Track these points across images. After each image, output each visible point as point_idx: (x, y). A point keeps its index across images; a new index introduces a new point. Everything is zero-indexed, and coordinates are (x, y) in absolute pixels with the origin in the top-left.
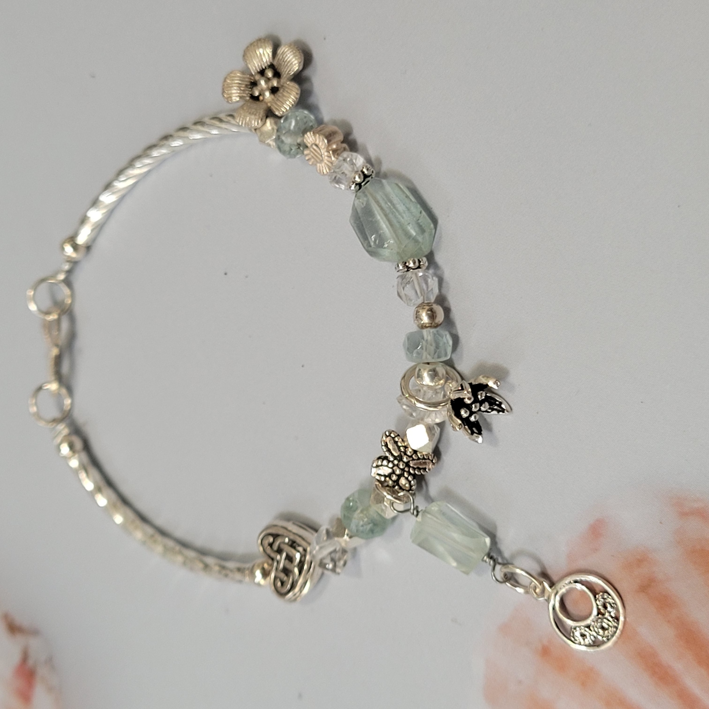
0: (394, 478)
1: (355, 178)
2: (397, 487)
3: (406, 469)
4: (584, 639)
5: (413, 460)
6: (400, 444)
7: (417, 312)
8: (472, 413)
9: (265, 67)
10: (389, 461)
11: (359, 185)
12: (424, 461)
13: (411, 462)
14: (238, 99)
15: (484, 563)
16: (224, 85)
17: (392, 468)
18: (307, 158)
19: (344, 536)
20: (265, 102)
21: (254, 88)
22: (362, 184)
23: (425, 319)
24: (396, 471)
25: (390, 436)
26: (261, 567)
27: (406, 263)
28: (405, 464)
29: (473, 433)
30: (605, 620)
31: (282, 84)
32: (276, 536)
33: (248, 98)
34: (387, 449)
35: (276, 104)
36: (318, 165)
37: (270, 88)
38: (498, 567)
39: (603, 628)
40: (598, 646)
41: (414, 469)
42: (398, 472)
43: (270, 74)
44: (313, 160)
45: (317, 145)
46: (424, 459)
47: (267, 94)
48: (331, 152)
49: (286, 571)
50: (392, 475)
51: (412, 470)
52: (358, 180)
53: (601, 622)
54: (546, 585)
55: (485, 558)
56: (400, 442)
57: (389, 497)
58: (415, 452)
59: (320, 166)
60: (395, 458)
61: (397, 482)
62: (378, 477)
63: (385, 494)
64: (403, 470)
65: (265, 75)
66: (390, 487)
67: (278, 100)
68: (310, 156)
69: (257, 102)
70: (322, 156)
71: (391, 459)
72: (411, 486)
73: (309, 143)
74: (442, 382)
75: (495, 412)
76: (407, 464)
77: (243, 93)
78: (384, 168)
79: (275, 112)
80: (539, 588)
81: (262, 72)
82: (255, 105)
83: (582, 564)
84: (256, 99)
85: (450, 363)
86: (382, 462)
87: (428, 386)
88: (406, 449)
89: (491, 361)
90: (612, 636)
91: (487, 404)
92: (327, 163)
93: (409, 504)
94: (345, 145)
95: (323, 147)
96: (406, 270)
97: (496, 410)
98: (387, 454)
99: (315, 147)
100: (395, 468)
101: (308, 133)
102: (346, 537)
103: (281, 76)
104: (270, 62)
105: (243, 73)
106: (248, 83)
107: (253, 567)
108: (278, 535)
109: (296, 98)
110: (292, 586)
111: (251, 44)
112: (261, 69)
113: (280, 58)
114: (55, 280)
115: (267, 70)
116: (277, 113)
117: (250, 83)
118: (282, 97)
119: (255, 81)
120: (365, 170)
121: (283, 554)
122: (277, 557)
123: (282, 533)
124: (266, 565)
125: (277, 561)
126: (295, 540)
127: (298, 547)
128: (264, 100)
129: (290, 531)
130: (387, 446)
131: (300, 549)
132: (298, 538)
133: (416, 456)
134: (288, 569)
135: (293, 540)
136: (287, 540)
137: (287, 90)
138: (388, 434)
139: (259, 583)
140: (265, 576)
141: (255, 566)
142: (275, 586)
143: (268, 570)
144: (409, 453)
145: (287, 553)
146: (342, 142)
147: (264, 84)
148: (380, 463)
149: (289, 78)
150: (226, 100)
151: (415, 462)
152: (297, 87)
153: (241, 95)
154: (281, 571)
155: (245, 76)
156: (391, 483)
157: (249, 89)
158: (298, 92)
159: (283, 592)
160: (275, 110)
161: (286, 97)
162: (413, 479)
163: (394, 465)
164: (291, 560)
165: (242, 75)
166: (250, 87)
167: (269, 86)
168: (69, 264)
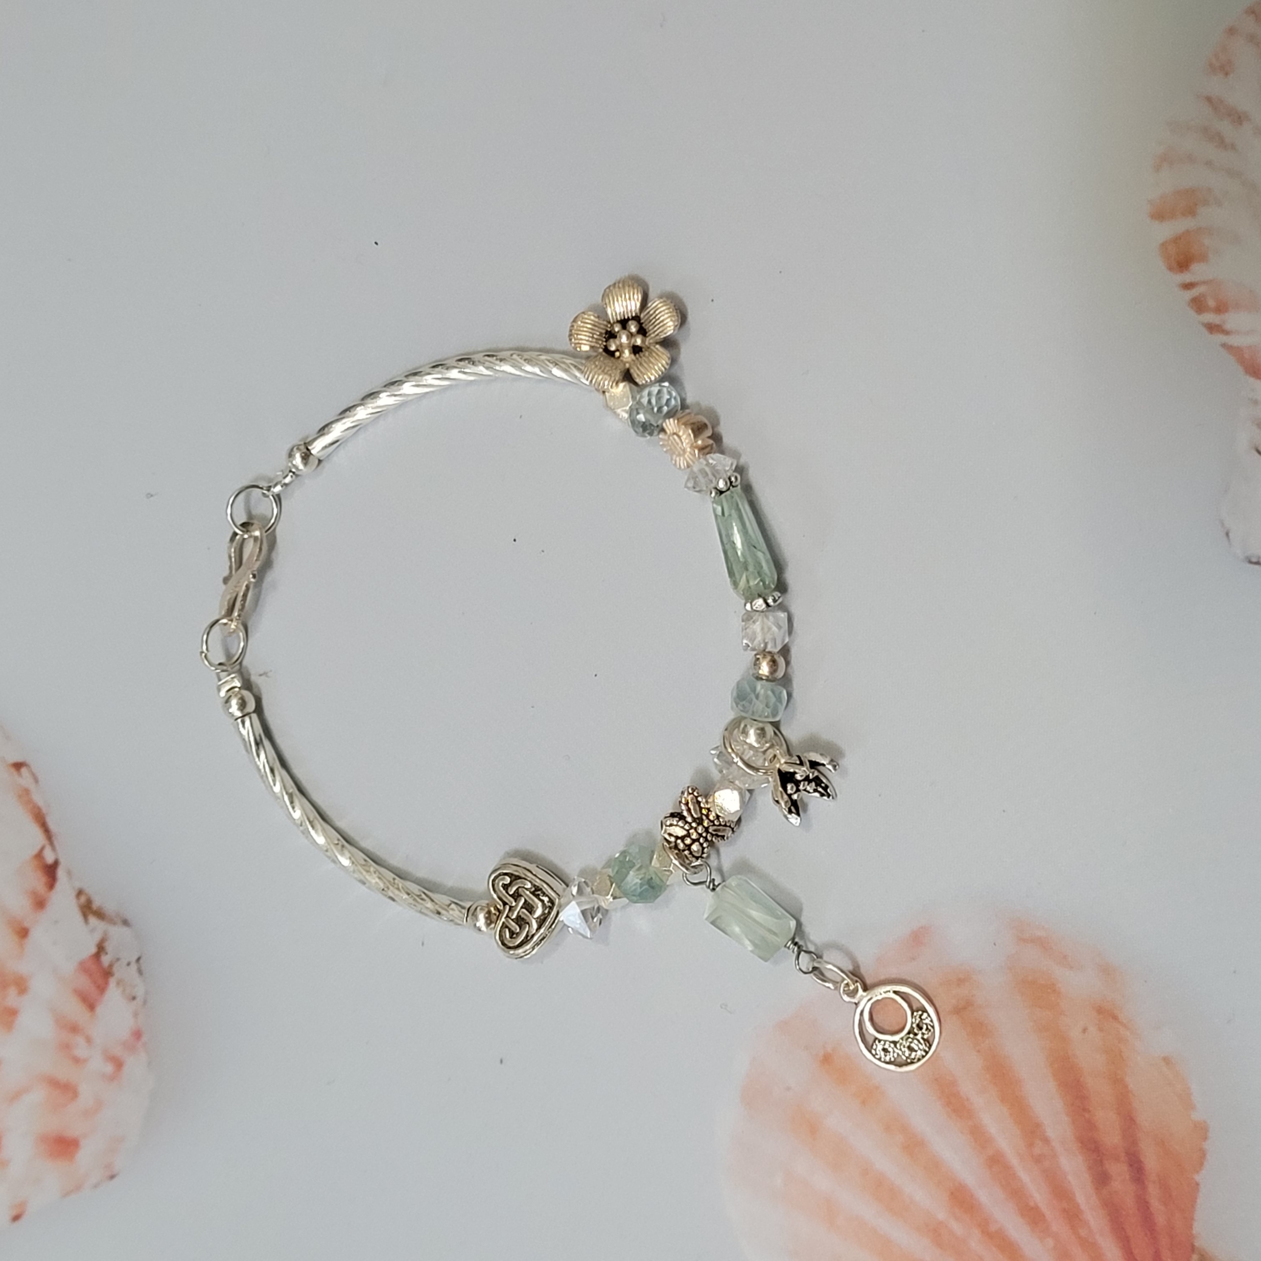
0: (688, 841)
2: (687, 852)
3: (704, 835)
5: (714, 825)
6: (702, 805)
7: (758, 659)
9: (628, 317)
10: (687, 822)
12: (725, 828)
13: (710, 827)
14: (588, 348)
16: (573, 326)
17: (688, 831)
18: (660, 443)
19: (608, 895)
20: (622, 361)
21: (611, 340)
22: (725, 493)
23: (765, 670)
24: (693, 834)
25: (692, 793)
26: (486, 910)
28: (704, 829)
29: (790, 812)
30: (915, 1041)
31: (647, 343)
32: (515, 878)
33: (601, 350)
34: (687, 808)
35: (638, 369)
36: (674, 455)
37: (631, 345)
38: (803, 956)
39: (911, 1049)
40: (899, 1066)
41: (712, 835)
42: (694, 836)
43: (633, 328)
44: (668, 449)
45: (678, 435)
46: (725, 825)
47: (627, 353)
48: (696, 449)
49: (521, 921)
50: (686, 838)
51: (710, 836)
52: (723, 486)
55: (789, 943)
56: (703, 803)
57: (677, 863)
58: (718, 817)
59: (675, 458)
60: (694, 820)
61: (689, 847)
62: (667, 837)
63: (672, 857)
64: (701, 835)
65: (628, 328)
66: (679, 850)
67: (640, 363)
68: (665, 443)
69: (612, 359)
70: (683, 450)
71: (689, 819)
72: (703, 853)
73: (669, 430)
74: (768, 745)
75: (817, 794)
76: (707, 830)
77: (596, 343)
79: (636, 379)
81: (624, 323)
82: (609, 361)
84: (611, 354)
85: (775, 725)
87: (751, 747)
88: (710, 813)
91: (814, 784)
92: (688, 459)
94: (712, 444)
95: (686, 440)
97: (820, 793)
98: (686, 814)
99: (675, 437)
100: (692, 831)
101: (672, 420)
102: (609, 897)
103: (647, 335)
104: (636, 314)
105: (598, 317)
106: (604, 331)
107: (476, 909)
108: (519, 878)
109: (665, 369)
110: (525, 940)
111: (615, 284)
112: (623, 318)
113: (651, 315)
114: (268, 490)
115: (630, 322)
116: (637, 380)
117: (607, 332)
118: (645, 362)
119: (613, 332)
120: (733, 479)
121: (520, 900)
122: (512, 903)
123: (523, 876)
124: (492, 909)
125: (511, 907)
126: (541, 887)
127: (542, 896)
128: (621, 358)
129: (535, 875)
130: (687, 804)
131: (546, 899)
132: (545, 886)
133: (717, 822)
134: (523, 919)
135: (538, 887)
136: (529, 886)
137: (654, 354)
138: (690, 791)
139: (479, 929)
140: (489, 921)
141: (479, 908)
142: (500, 936)
143: (495, 914)
144: (711, 818)
145: (526, 900)
146: (709, 437)
147: (624, 339)
148: (675, 823)
149: (658, 341)
150: (573, 345)
151: (715, 827)
152: (669, 355)
153: (593, 344)
154: (512, 920)
155: (601, 322)
156: (681, 846)
157: (604, 340)
158: (669, 362)
159: (511, 945)
160: (635, 376)
161: (653, 363)
162: (707, 847)
163: (692, 828)
164: (530, 910)
165: (597, 320)
166: (605, 337)
167: (630, 343)
168: (292, 476)
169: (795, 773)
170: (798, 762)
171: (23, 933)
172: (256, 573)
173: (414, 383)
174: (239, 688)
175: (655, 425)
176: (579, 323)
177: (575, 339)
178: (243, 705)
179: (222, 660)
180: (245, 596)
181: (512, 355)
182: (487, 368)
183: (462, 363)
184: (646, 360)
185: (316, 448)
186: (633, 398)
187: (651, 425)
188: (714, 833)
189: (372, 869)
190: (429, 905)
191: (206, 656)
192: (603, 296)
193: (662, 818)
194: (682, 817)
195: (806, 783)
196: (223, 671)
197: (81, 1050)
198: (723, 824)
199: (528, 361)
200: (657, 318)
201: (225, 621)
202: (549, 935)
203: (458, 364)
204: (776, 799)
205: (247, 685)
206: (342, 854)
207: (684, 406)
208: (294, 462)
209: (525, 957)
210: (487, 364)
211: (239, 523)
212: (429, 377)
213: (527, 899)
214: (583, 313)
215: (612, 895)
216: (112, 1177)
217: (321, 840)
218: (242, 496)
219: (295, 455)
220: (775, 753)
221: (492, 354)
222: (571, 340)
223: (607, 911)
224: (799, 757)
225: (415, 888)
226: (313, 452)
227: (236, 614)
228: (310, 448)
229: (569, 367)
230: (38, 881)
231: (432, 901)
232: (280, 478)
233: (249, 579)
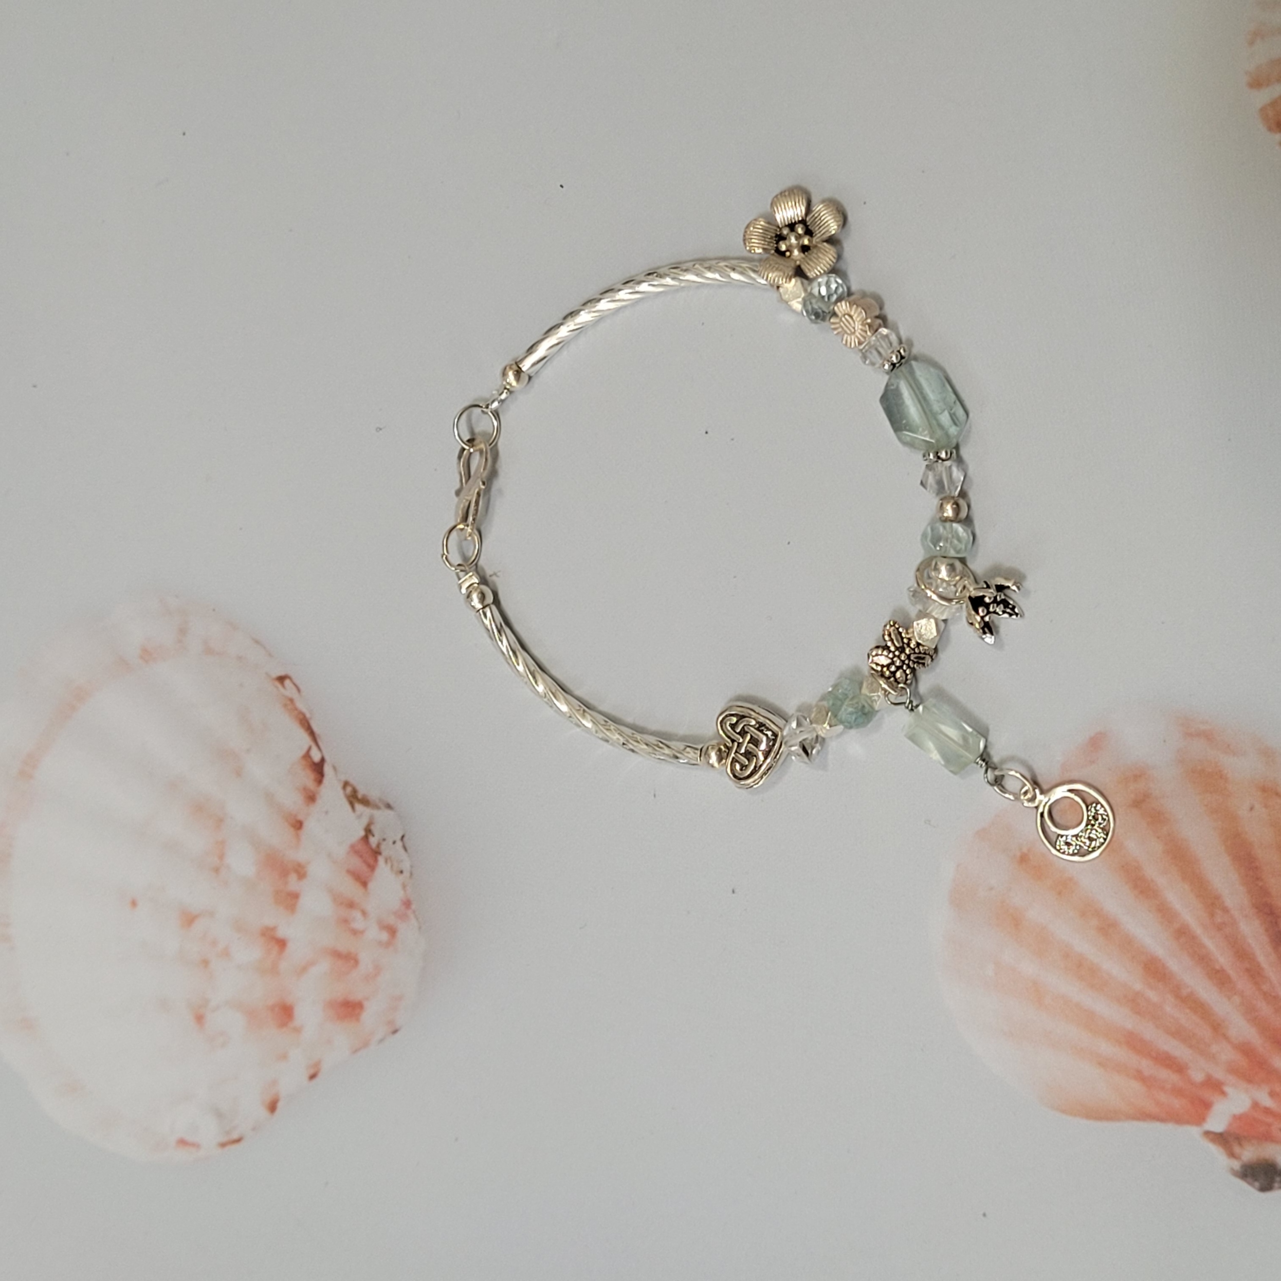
0: (893, 669)
1: (891, 357)
2: (892, 679)
3: (907, 662)
4: (1069, 849)
5: (915, 653)
6: (903, 635)
7: (942, 505)
8: (989, 613)
9: (795, 222)
10: (890, 651)
11: (894, 365)
12: (924, 656)
13: (912, 655)
14: (760, 251)
15: (975, 765)
16: (746, 232)
17: (892, 659)
18: (833, 326)
19: (825, 723)
20: (793, 259)
21: (781, 243)
22: (897, 365)
23: (949, 512)
24: (896, 662)
25: (894, 626)
26: (717, 748)
27: (937, 453)
28: (906, 657)
29: (985, 633)
30: (1094, 832)
31: (814, 242)
32: (741, 717)
33: (773, 252)
34: (890, 639)
35: (808, 264)
36: (846, 336)
37: (800, 245)
38: (989, 771)
39: (1090, 839)
40: (1083, 856)
41: (914, 663)
42: (898, 663)
43: (800, 231)
44: (840, 330)
45: (851, 317)
46: (925, 653)
47: (796, 252)
48: (867, 326)
49: (749, 755)
50: (891, 666)
51: (912, 663)
52: (894, 359)
53: (1090, 833)
54: (1037, 791)
55: (979, 759)
57: (885, 686)
58: (918, 644)
59: (847, 338)
60: (897, 648)
61: (894, 674)
62: (874, 666)
63: (881, 682)
64: (903, 662)
65: (795, 230)
66: (887, 677)
67: (811, 260)
68: (837, 326)
69: (784, 258)
70: (854, 328)
71: (892, 649)
72: (907, 680)
73: (841, 312)
74: (958, 578)
75: (1006, 615)
76: (909, 657)
77: (768, 245)
78: (915, 351)
79: (806, 273)
80: (1030, 793)
81: (792, 226)
82: (780, 260)
83: (1075, 775)
84: (782, 254)
85: (963, 561)
86: (882, 652)
87: (943, 580)
88: (910, 641)
89: (1008, 564)
90: (1099, 847)
91: (1002, 606)
92: (859, 336)
93: (905, 697)
94: (879, 321)
95: (858, 319)
96: (935, 460)
97: (1008, 613)
98: (889, 644)
99: (847, 317)
100: (895, 659)
101: (843, 303)
102: (826, 725)
103: (814, 235)
104: (802, 218)
105: (769, 223)
106: (774, 235)
107: (708, 748)
108: (743, 717)
109: (833, 262)
110: (754, 771)
111: (781, 193)
112: (790, 222)
113: (816, 218)
114: (487, 407)
115: (797, 226)
116: (809, 274)
117: (777, 236)
118: (814, 258)
119: (782, 235)
120: (902, 351)
121: (746, 736)
122: (739, 740)
123: (748, 715)
124: (722, 747)
125: (739, 743)
126: (764, 723)
127: (766, 731)
128: (792, 257)
129: (758, 713)
130: (890, 635)
131: (769, 733)
132: (768, 721)
133: (918, 650)
134: (750, 753)
135: (761, 723)
136: (753, 723)
137: (822, 251)
138: (892, 623)
139: (712, 766)
140: (720, 759)
141: (710, 748)
142: (732, 770)
143: (725, 751)
144: (912, 646)
145: (751, 736)
146: (877, 317)
147: (793, 240)
148: (880, 652)
149: (825, 239)
150: (748, 248)
151: (916, 655)
152: (835, 250)
153: (765, 247)
154: (741, 754)
155: (770, 226)
156: (887, 673)
157: (775, 242)
158: (836, 256)
159: (742, 777)
160: (806, 270)
161: (822, 259)
162: (910, 673)
163: (895, 656)
164: (756, 744)
165: (767, 225)
166: (775, 240)
167: (799, 243)
168: (506, 393)
169: (984, 596)
170: (985, 586)
171: (298, 825)
172: (485, 480)
173: (609, 299)
174: (478, 584)
175: (827, 311)
176: (752, 229)
177: (749, 243)
178: (482, 597)
179: (460, 562)
180: (477, 503)
181: (694, 265)
182: (673, 279)
183: (650, 277)
184: (816, 256)
185: (526, 366)
186: (805, 290)
187: (823, 312)
188: (915, 660)
189: (612, 728)
190: (667, 751)
191: (446, 558)
192: (772, 204)
193: (868, 651)
194: (886, 648)
195: (995, 605)
196: (462, 571)
197: (359, 923)
198: (922, 652)
199: (709, 269)
200: (822, 219)
201: (461, 526)
202: (774, 764)
203: (648, 278)
204: (970, 622)
205: (484, 581)
206: (584, 716)
207: (850, 293)
208: (508, 381)
209: (755, 787)
210: (672, 275)
211: (466, 439)
212: (621, 293)
213: (753, 735)
214: (756, 220)
215: (828, 724)
216: (395, 1032)
217: (564, 708)
218: (464, 416)
219: (508, 374)
220: (964, 584)
221: (677, 267)
222: (745, 244)
223: (824, 739)
224: (986, 583)
225: (652, 739)
226: (524, 369)
227: (471, 519)
228: (521, 366)
229: (745, 270)
230: (307, 778)
231: (668, 747)
232: (497, 396)
233: (479, 486)
